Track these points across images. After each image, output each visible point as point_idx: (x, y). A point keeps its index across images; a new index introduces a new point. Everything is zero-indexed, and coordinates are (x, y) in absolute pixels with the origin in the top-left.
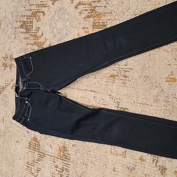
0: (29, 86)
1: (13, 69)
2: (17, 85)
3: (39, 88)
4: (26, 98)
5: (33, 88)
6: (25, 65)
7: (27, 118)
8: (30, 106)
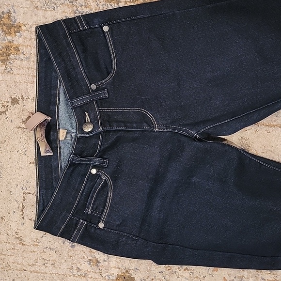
0: (106, 120)
1: (19, 62)
2: (50, 118)
3: (150, 126)
4: (97, 161)
5: (126, 127)
6: (85, 50)
7: (93, 220)
8: (110, 182)
